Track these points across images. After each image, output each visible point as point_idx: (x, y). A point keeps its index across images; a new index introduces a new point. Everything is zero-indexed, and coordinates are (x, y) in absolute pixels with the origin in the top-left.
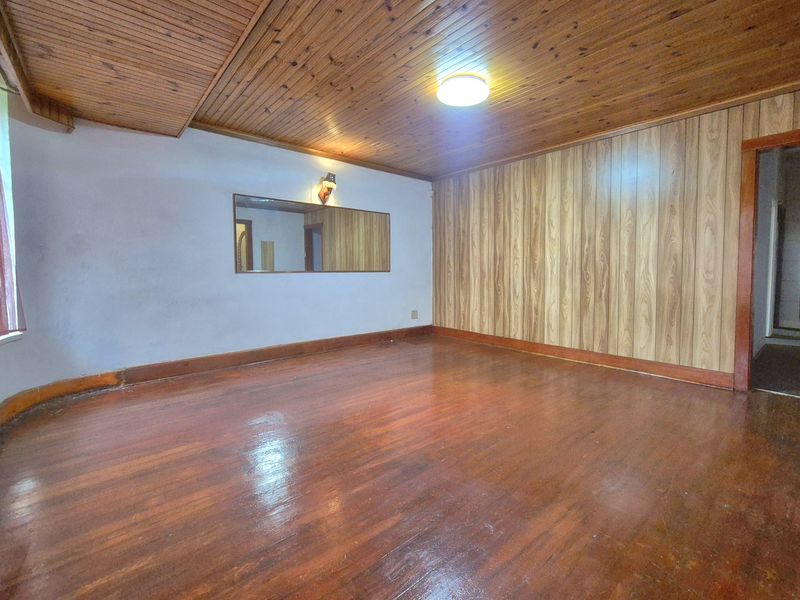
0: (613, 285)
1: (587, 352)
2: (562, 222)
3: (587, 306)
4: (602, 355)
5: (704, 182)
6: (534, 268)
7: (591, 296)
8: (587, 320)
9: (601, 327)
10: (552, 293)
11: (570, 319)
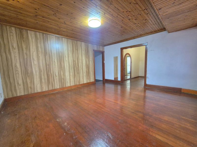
0: (80, 71)
1: (76, 85)
2: (68, 57)
3: (75, 76)
4: (79, 85)
5: (90, 54)
6: (62, 68)
7: (76, 73)
8: (76, 78)
9: (78, 79)
10: (67, 74)
11: (72, 79)
